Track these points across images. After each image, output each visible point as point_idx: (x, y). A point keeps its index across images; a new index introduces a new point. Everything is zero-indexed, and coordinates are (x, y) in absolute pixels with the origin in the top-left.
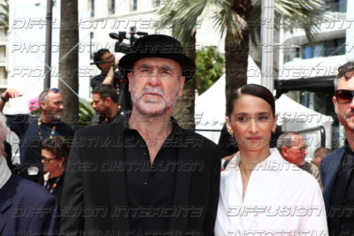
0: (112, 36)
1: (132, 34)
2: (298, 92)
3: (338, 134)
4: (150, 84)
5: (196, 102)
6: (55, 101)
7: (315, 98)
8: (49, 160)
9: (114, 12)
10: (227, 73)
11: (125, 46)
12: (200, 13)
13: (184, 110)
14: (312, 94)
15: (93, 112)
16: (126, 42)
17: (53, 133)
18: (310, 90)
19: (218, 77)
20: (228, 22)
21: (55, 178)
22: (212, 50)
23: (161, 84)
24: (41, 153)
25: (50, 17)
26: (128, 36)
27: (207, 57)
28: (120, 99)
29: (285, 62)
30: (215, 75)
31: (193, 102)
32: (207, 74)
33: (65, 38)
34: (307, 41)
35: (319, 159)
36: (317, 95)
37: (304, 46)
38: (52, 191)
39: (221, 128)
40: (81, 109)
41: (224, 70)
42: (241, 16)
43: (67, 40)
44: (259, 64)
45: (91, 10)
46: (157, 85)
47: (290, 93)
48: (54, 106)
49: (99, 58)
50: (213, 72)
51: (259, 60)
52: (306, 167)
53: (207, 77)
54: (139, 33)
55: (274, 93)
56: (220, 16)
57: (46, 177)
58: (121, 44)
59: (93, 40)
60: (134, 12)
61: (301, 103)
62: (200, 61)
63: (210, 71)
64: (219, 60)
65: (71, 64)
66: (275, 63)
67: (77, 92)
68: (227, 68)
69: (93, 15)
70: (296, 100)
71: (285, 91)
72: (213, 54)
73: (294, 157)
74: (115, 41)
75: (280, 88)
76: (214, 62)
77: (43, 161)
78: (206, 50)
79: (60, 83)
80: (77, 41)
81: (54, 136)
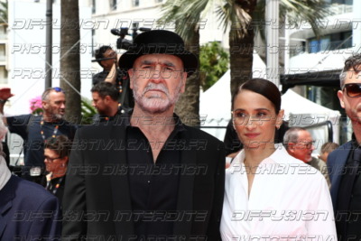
0: (114, 32)
1: (135, 30)
2: (305, 87)
3: (346, 129)
4: (153, 81)
5: (200, 99)
6: (57, 100)
7: (322, 93)
8: (52, 159)
9: (115, 8)
10: (232, 68)
11: (127, 42)
12: (203, 7)
13: (189, 107)
14: (319, 89)
15: (96, 110)
16: (129, 38)
17: (55, 132)
18: (316, 84)
19: (223, 73)
20: (232, 16)
21: (58, 179)
22: (216, 45)
23: (165, 81)
24: (43, 152)
25: (50, 15)
26: (130, 32)
27: (211, 52)
28: (123, 97)
29: (290, 57)
30: (220, 71)
31: (198, 98)
32: (212, 70)
33: (66, 35)
34: (313, 35)
35: (326, 155)
36: (324, 89)
37: (310, 40)
38: (54, 192)
39: (226, 124)
40: (84, 107)
41: (229, 65)
42: (245, 10)
43: (68, 37)
44: (264, 59)
45: (92, 6)
46: (160, 82)
47: (296, 88)
48: (55, 105)
49: (101, 55)
50: (218, 67)
51: (264, 55)
52: (313, 163)
53: (212, 73)
54: (141, 29)
55: (280, 88)
56: (224, 10)
57: (48, 177)
58: (123, 41)
59: (94, 37)
60: (137, 8)
61: (307, 98)
62: (204, 56)
63: (215, 67)
64: (224, 56)
65: (72, 62)
66: (281, 58)
67: (79, 91)
68: (231, 63)
69: (94, 11)
70: (302, 95)
71: (291, 86)
72: (217, 49)
73: (301, 153)
74: (117, 37)
75: (286, 83)
76: (219, 58)
77: (46, 160)
78: (210, 45)
79: (62, 82)
80: (78, 38)
81: (56, 135)
